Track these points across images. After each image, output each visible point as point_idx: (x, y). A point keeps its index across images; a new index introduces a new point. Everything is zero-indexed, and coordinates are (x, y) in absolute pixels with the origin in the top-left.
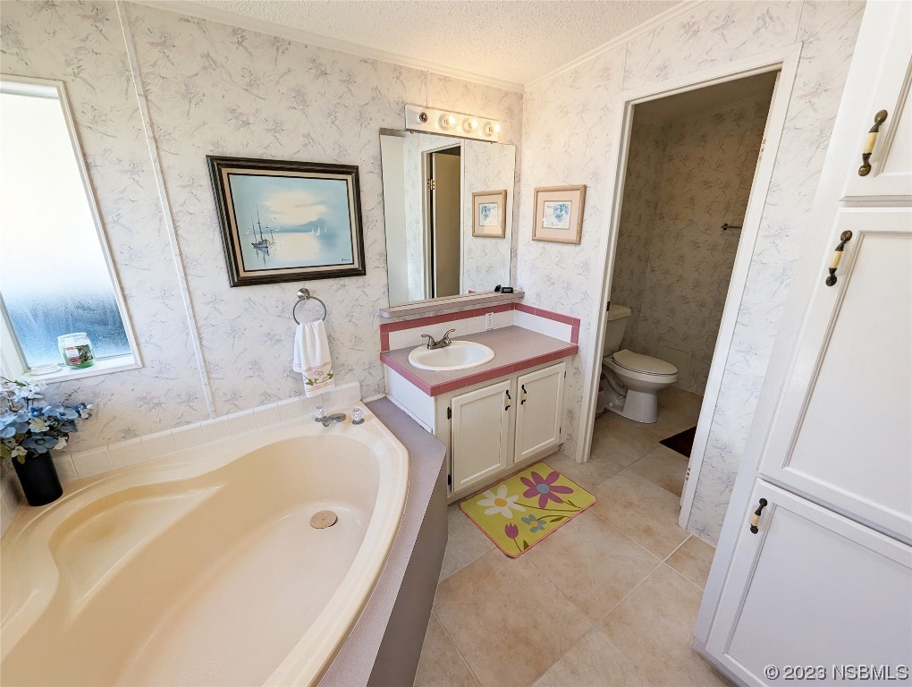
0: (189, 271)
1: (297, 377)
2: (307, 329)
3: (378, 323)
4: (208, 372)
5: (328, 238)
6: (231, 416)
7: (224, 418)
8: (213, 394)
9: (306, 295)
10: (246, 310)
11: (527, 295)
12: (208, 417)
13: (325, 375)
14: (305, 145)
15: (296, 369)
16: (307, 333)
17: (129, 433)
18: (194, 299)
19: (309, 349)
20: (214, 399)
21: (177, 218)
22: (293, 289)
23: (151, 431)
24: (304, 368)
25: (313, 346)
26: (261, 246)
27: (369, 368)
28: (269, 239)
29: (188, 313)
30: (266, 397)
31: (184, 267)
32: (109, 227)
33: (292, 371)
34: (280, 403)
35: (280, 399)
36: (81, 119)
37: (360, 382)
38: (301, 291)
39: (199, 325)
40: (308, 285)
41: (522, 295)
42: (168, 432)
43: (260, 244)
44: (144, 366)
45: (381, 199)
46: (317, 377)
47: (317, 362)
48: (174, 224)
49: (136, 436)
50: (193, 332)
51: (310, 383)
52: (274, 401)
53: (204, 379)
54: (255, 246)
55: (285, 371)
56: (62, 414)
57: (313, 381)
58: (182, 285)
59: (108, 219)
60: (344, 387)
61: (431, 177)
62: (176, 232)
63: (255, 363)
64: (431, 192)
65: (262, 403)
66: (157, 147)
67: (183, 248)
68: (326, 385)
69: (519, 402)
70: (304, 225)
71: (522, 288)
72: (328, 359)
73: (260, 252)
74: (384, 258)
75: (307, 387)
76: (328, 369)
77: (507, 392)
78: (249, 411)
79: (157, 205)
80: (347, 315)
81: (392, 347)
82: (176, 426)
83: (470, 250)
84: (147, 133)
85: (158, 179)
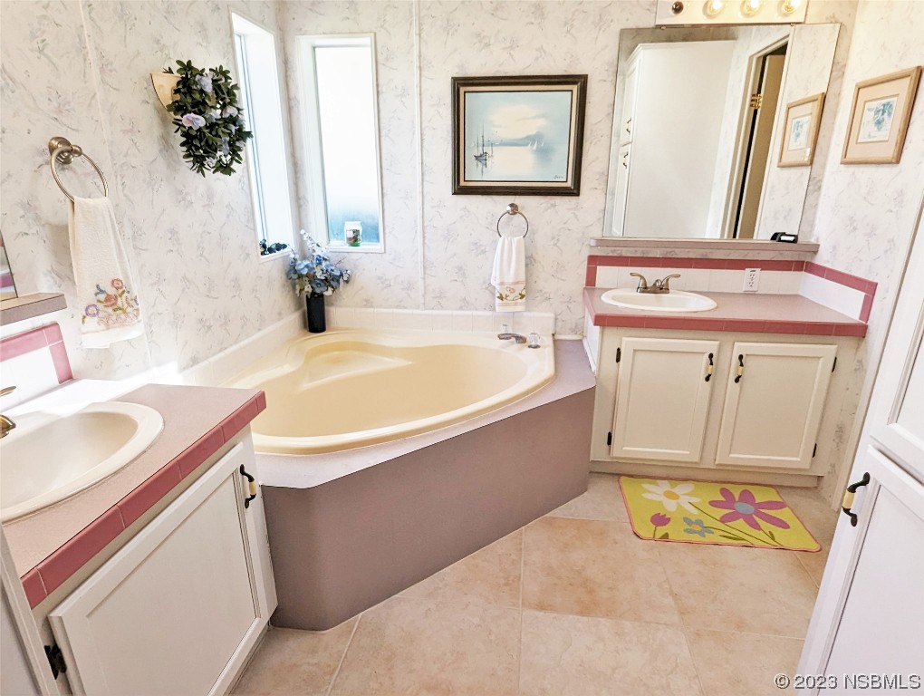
0: (426, 178)
1: (491, 289)
2: (506, 242)
3: (586, 253)
4: (425, 268)
5: (544, 153)
6: (434, 312)
7: (429, 312)
8: (425, 287)
9: (514, 209)
10: (461, 217)
11: (821, 250)
12: (418, 307)
13: (517, 293)
14: (537, 59)
15: (493, 283)
16: (506, 246)
17: (368, 303)
18: (426, 202)
19: (505, 263)
20: (425, 293)
21: (424, 132)
22: (504, 202)
23: (381, 307)
24: (498, 281)
25: (509, 262)
26: (481, 158)
27: (569, 302)
28: (489, 152)
29: (419, 213)
30: (465, 304)
31: (423, 174)
32: (382, 139)
33: (490, 284)
34: (475, 313)
35: (476, 310)
36: (380, 59)
37: (556, 315)
38: (512, 205)
39: (425, 225)
40: (518, 200)
41: (814, 250)
42: (390, 310)
43: (481, 156)
44: (385, 252)
45: (611, 111)
46: (508, 293)
47: (510, 279)
48: (422, 137)
49: (372, 307)
50: (419, 229)
51: (501, 298)
52: (470, 310)
53: (421, 274)
54: (477, 158)
55: (484, 282)
56: (332, 270)
57: (504, 296)
58: (419, 189)
59: (383, 133)
60: (537, 314)
61: (759, 92)
62: (422, 143)
63: (460, 269)
64: (756, 112)
65: (461, 308)
66: (420, 75)
67: (424, 158)
68: (516, 304)
69: (732, 378)
70: (521, 139)
71: (817, 240)
72: (522, 277)
73: (479, 163)
74: (605, 178)
75: (498, 301)
76: (520, 288)
77: (711, 356)
78: (449, 312)
79: (413, 122)
80: (553, 238)
81: (599, 283)
82: (397, 307)
83: (773, 187)
84: (416, 64)
85: (417, 99)
